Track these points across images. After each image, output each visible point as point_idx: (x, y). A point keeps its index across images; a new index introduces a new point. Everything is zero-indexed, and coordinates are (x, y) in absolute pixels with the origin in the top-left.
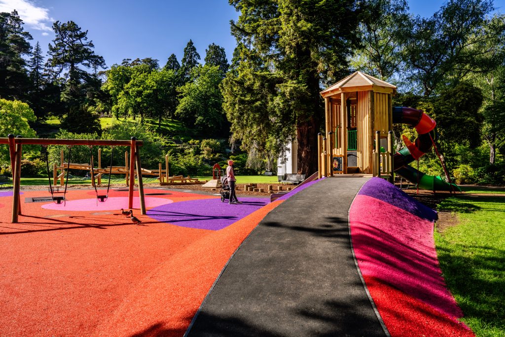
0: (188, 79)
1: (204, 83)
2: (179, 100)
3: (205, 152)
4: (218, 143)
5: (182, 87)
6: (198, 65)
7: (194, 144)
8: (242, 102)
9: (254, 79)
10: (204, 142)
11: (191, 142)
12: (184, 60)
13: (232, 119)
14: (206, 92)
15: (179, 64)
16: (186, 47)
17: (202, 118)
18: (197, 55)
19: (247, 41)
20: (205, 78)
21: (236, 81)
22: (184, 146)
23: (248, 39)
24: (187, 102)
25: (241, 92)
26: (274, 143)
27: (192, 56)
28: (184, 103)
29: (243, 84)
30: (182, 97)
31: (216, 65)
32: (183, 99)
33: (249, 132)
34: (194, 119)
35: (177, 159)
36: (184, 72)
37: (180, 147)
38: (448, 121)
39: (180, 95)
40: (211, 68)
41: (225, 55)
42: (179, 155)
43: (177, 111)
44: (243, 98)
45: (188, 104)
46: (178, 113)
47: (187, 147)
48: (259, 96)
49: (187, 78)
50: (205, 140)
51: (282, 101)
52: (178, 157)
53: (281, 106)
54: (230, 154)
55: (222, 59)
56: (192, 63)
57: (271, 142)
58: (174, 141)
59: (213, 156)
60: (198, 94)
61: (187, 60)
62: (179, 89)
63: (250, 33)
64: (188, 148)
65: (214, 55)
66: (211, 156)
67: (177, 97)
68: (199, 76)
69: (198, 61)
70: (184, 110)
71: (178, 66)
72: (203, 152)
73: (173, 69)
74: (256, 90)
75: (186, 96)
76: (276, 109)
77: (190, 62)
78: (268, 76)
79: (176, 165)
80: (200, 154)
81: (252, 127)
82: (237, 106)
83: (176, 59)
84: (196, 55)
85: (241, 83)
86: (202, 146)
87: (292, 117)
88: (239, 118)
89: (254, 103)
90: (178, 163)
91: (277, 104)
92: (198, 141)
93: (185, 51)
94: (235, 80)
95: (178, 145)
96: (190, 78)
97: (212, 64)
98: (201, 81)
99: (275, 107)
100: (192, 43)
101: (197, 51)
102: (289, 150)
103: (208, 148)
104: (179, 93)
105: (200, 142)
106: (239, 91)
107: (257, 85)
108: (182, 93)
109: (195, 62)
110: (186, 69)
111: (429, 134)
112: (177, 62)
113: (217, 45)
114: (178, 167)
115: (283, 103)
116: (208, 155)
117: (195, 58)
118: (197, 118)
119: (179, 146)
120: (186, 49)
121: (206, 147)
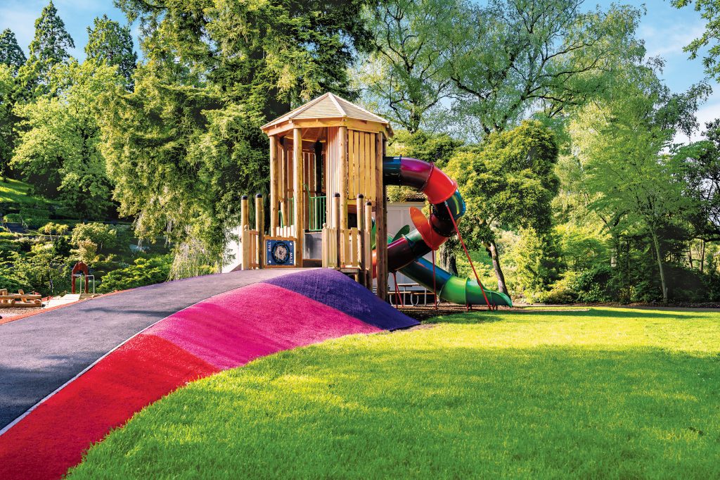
0: (45, 90)
1: (82, 101)
2: (21, 133)
3: (82, 251)
4: (111, 232)
5: (29, 106)
6: (69, 60)
7: (54, 232)
8: (137, 142)
9: (162, 98)
10: (80, 228)
11: (48, 227)
12: (36, 46)
13: (115, 173)
14: (86, 120)
15: (22, 53)
16: (41, 17)
17: (76, 177)
18: (68, 36)
19: (149, 23)
20: (85, 89)
21: (126, 100)
22: (30, 237)
23: (151, 18)
24: (39, 140)
25: (136, 123)
26: (207, 224)
27: (54, 39)
28: (32, 142)
29: (142, 105)
30: (27, 128)
31: (112, 64)
32: (31, 133)
33: (155, 203)
34: (59, 178)
35: (11, 265)
36: (33, 73)
37: (21, 240)
38: (495, 185)
39: (24, 123)
40: (97, 70)
41: (131, 43)
42: (15, 254)
43: (14, 159)
44: (140, 134)
45: (42, 144)
46: (17, 163)
47: (37, 240)
48: (174, 131)
49: (43, 86)
50: (83, 225)
51: (216, 143)
52: (12, 259)
53: (214, 152)
54: (138, 254)
55: (125, 52)
56: (55, 56)
57: (203, 223)
58: (7, 225)
59: (100, 260)
60: (67, 124)
61: (43, 47)
62: (19, 109)
63: (155, 7)
64: (40, 242)
65: (107, 41)
66: (96, 260)
67: (16, 127)
68: (70, 84)
69: (69, 50)
70: (32, 157)
71: (21, 60)
72: (77, 251)
73: (9, 65)
74: (167, 119)
75: (38, 127)
76: (205, 159)
77: (49, 53)
78: (188, 94)
79: (7, 277)
80: (68, 255)
81: (160, 193)
82: (126, 148)
83: (14, 41)
84: (65, 37)
85: (137, 104)
86: (74, 237)
87: (241, 176)
88: (131, 172)
89: (161, 144)
90: (11, 273)
91: (207, 148)
92: (65, 227)
93: (38, 27)
94: (124, 98)
95: (16, 234)
96: (50, 87)
97: (102, 61)
98: (75, 97)
99: (202, 154)
100: (55, 10)
101: (66, 28)
102: (235, 238)
103: (88, 241)
104: (19, 119)
105: (70, 229)
106: (133, 121)
107: (169, 109)
108: (27, 119)
109: (62, 53)
110: (40, 67)
111: (446, 203)
112: (19, 48)
113: (114, 21)
114: (12, 281)
115: (216, 146)
116: (87, 256)
117: (62, 44)
118: (65, 176)
119: (19, 236)
120: (41, 21)
121: (83, 239)
